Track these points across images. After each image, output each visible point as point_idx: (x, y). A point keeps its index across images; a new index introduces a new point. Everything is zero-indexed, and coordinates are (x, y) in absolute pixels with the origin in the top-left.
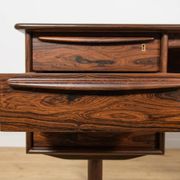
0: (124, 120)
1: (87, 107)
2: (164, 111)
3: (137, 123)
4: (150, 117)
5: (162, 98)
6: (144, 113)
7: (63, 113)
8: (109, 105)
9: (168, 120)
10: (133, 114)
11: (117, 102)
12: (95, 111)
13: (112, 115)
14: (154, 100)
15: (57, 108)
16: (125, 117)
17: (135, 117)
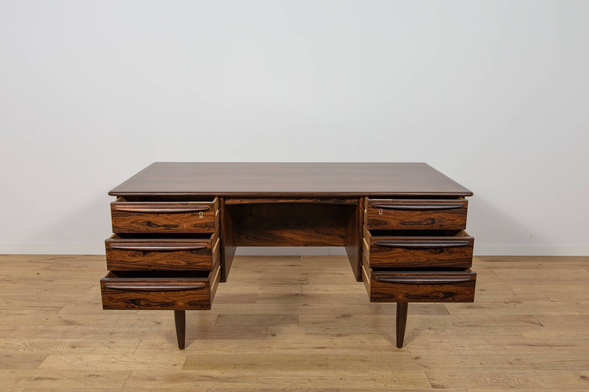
0: (174, 264)
1: (153, 258)
2: (195, 260)
3: (181, 266)
4: (188, 263)
5: (194, 253)
6: (184, 261)
7: (141, 261)
8: (166, 256)
9: (198, 264)
10: (178, 261)
11: (169, 255)
12: (158, 260)
13: (167, 262)
14: (189, 254)
15: (137, 259)
16: (174, 263)
17: (179, 263)
